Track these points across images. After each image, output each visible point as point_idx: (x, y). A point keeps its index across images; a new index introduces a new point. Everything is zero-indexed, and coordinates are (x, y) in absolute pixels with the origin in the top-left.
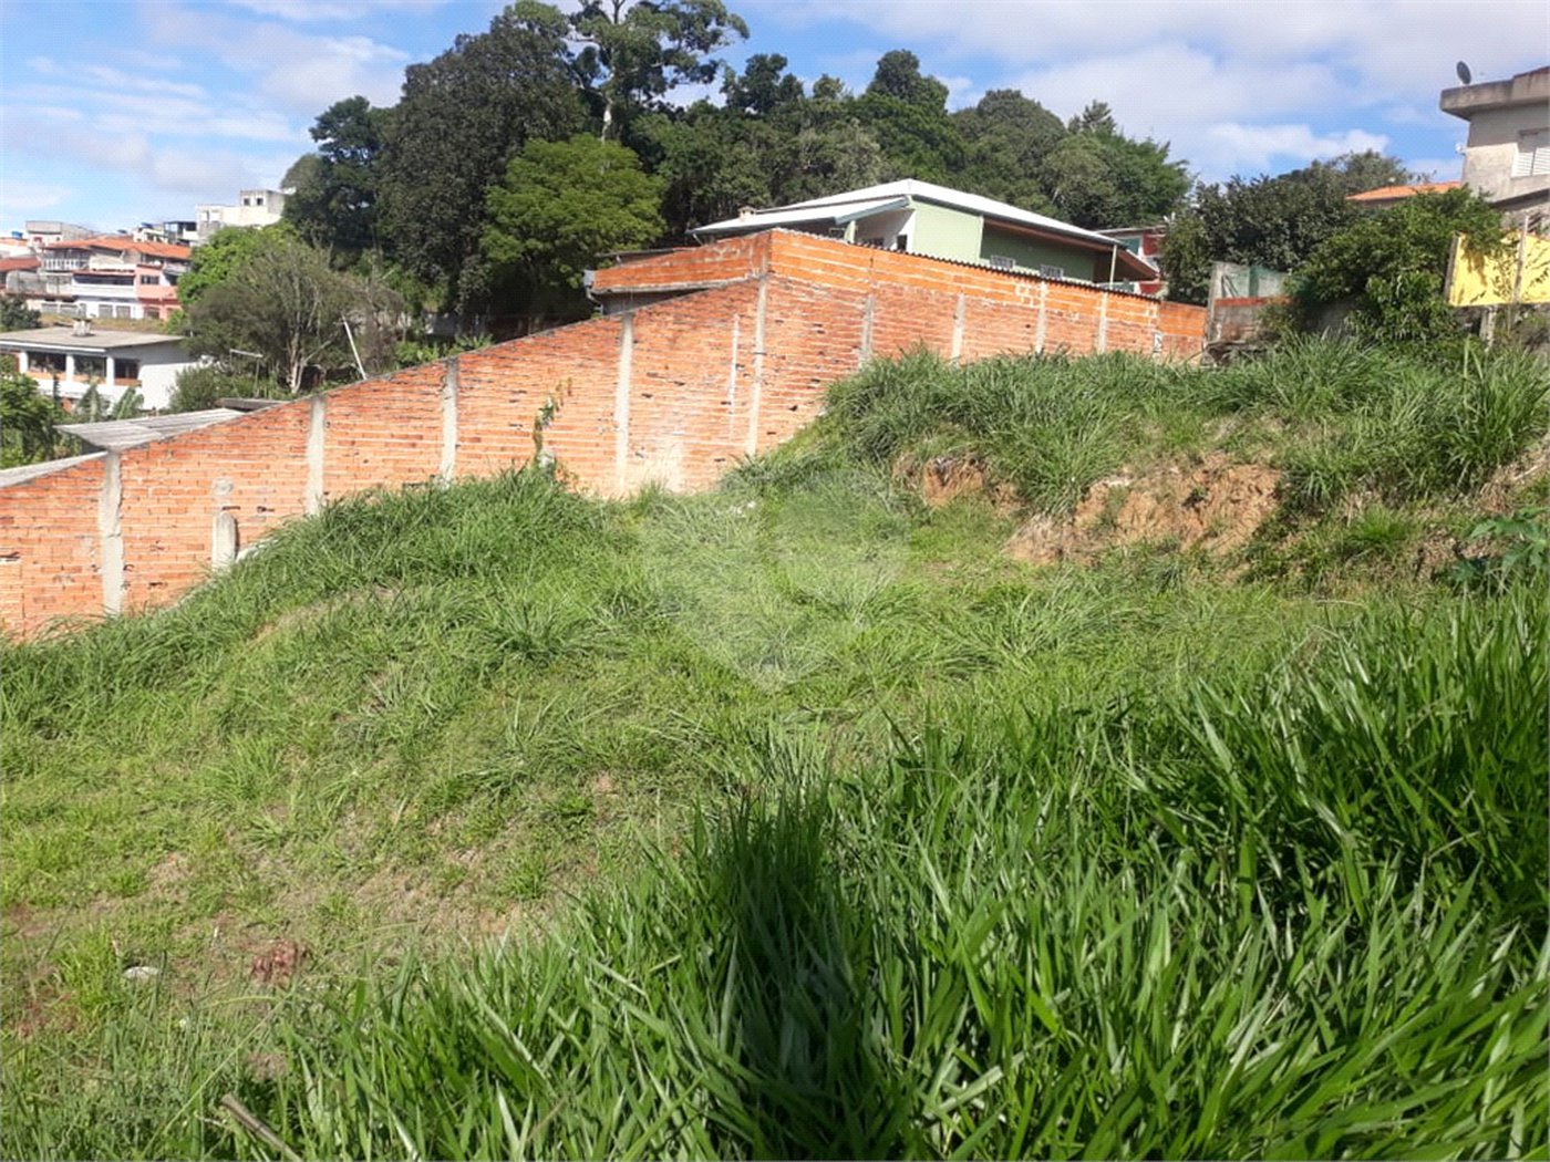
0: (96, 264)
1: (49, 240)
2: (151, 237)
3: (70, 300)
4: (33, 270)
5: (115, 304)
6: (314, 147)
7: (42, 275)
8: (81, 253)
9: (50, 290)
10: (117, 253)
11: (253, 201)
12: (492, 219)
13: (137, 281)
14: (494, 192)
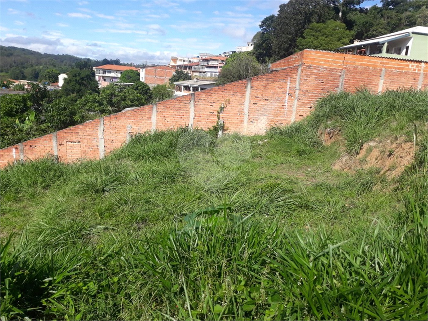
0: (211, 63)
1: (204, 58)
2: (225, 56)
3: (204, 72)
4: (198, 65)
5: (213, 73)
6: (260, 30)
7: (200, 66)
8: (207, 61)
9: (201, 70)
10: (215, 60)
11: (250, 45)
12: (298, 47)
13: (218, 67)
14: (299, 39)
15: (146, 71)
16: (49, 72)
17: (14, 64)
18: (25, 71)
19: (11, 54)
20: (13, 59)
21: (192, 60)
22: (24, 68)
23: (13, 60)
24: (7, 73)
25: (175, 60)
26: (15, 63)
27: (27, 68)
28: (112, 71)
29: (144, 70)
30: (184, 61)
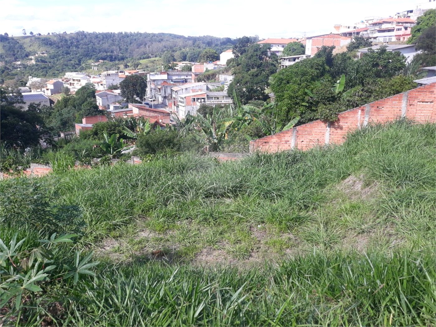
0: (384, 26)
1: (371, 22)
2: (399, 17)
3: (375, 38)
4: (366, 31)
5: (387, 38)
7: (369, 32)
8: (380, 24)
10: (390, 23)
13: (395, 30)
15: (313, 42)
16: (206, 52)
17: (165, 49)
18: (175, 54)
19: (162, 40)
20: (163, 43)
21: (357, 26)
22: (173, 51)
23: (164, 45)
24: (161, 57)
25: (337, 27)
26: (165, 47)
27: (176, 51)
28: (274, 45)
29: (311, 40)
30: (349, 28)
